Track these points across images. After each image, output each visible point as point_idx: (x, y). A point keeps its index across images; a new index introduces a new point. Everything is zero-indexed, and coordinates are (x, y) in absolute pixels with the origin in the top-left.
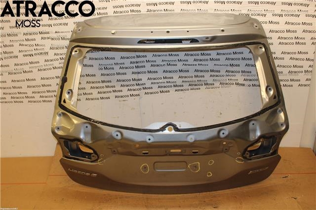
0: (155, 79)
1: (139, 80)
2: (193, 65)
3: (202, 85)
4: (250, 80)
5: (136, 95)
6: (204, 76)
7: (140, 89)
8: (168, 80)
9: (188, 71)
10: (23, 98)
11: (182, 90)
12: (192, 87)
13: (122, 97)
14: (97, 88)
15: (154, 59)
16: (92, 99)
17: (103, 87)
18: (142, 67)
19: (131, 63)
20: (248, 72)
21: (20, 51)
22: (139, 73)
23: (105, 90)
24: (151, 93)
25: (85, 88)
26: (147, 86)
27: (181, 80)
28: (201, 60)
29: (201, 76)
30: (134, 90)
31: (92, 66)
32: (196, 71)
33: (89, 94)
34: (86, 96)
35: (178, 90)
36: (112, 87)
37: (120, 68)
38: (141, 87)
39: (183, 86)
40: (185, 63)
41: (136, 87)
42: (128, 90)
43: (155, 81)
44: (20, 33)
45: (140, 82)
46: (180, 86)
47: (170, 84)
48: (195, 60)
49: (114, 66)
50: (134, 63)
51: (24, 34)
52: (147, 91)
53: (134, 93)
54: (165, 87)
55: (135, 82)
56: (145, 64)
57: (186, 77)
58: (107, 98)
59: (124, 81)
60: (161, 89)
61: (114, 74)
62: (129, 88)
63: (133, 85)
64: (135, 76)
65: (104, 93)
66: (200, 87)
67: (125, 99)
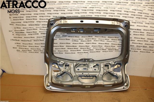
0: (95, 46)
1: (88, 46)
2: (111, 42)
3: (114, 50)
4: (133, 49)
5: (87, 53)
6: (115, 46)
7: (88, 50)
8: (100, 47)
9: (109, 44)
10: (39, 51)
11: (105, 52)
12: (109, 51)
13: (80, 53)
14: (70, 49)
15: (95, 38)
16: (68, 53)
17: (73, 49)
18: (90, 41)
19: (86, 39)
20: (133, 46)
21: (40, 32)
22: (89, 43)
23: (74, 50)
24: (93, 52)
25: (65, 49)
26: (91, 49)
27: (106, 47)
28: (114, 40)
29: (114, 46)
30: (86, 50)
31: (69, 40)
32: (112, 44)
33: (67, 51)
34: (65, 52)
35: (104, 51)
36: (77, 49)
37: (81, 41)
38: (89, 49)
39: (106, 50)
40: (108, 40)
41: (87, 49)
42: (83, 50)
43: (95, 47)
44: (41, 24)
45: (89, 47)
46: (105, 50)
47: (101, 49)
48: (112, 40)
49: (78, 40)
50: (87, 39)
51: (42, 25)
52: (91, 51)
53: (86, 51)
54: (98, 50)
55: (86, 47)
56: (92, 40)
57: (107, 46)
58: (74, 53)
59: (82, 46)
60: (97, 51)
61: (78, 43)
62: (84, 49)
63: (86, 48)
64: (87, 45)
65: (73, 51)
66: (113, 51)
67: (82, 54)
